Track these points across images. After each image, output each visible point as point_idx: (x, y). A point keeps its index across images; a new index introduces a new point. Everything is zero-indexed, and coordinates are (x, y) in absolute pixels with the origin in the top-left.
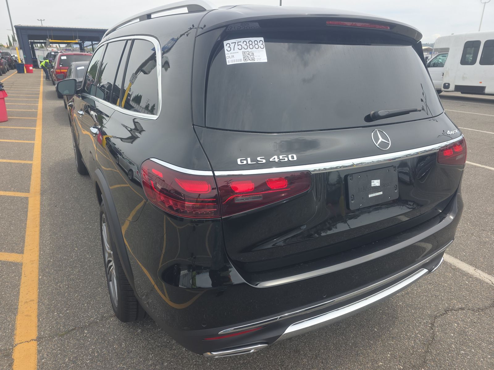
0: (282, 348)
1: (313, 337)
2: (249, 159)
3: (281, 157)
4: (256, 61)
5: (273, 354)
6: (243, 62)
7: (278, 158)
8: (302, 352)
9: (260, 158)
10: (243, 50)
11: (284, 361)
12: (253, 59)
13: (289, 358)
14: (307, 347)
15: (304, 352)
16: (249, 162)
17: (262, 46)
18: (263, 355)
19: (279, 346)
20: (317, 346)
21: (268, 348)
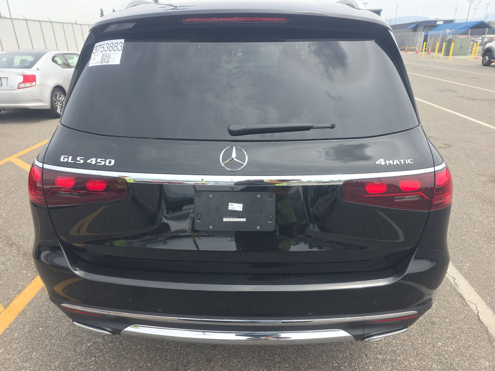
0: (200, 351)
1: (237, 355)
2: (70, 158)
3: (99, 160)
4: (110, 64)
5: (188, 352)
6: (99, 64)
7: (96, 161)
8: (213, 364)
9: (80, 159)
10: (104, 52)
11: (190, 363)
12: (108, 62)
13: (197, 362)
14: (222, 361)
15: (215, 364)
16: (70, 161)
17: (120, 48)
18: (179, 349)
19: (200, 348)
20: (231, 365)
21: (188, 345)
